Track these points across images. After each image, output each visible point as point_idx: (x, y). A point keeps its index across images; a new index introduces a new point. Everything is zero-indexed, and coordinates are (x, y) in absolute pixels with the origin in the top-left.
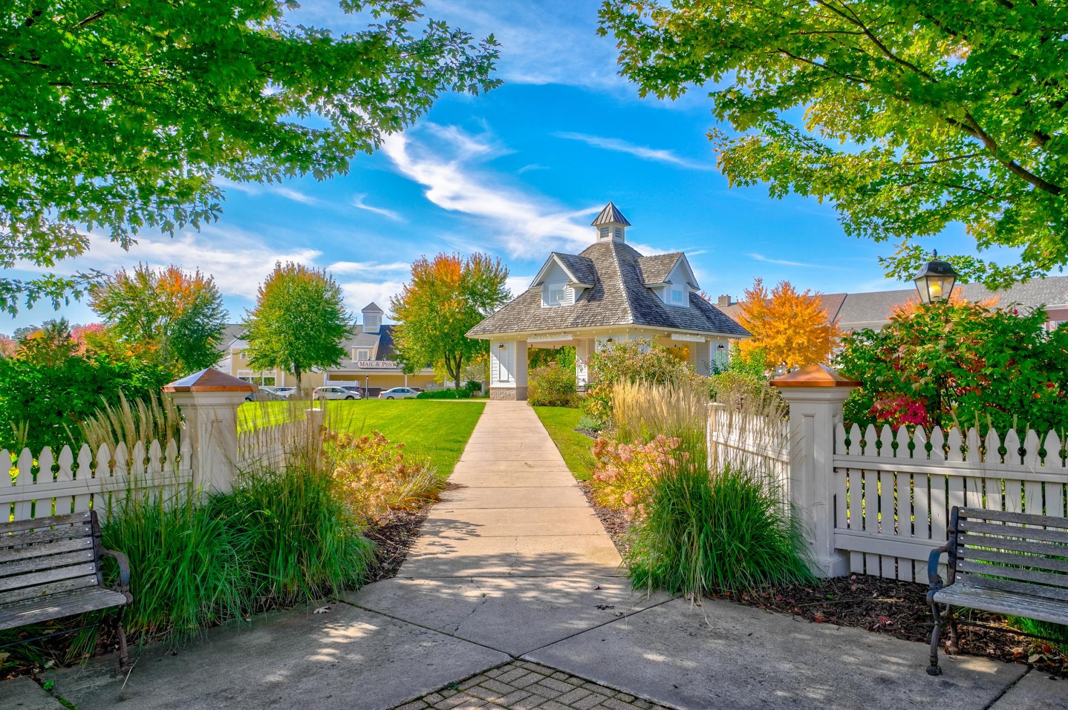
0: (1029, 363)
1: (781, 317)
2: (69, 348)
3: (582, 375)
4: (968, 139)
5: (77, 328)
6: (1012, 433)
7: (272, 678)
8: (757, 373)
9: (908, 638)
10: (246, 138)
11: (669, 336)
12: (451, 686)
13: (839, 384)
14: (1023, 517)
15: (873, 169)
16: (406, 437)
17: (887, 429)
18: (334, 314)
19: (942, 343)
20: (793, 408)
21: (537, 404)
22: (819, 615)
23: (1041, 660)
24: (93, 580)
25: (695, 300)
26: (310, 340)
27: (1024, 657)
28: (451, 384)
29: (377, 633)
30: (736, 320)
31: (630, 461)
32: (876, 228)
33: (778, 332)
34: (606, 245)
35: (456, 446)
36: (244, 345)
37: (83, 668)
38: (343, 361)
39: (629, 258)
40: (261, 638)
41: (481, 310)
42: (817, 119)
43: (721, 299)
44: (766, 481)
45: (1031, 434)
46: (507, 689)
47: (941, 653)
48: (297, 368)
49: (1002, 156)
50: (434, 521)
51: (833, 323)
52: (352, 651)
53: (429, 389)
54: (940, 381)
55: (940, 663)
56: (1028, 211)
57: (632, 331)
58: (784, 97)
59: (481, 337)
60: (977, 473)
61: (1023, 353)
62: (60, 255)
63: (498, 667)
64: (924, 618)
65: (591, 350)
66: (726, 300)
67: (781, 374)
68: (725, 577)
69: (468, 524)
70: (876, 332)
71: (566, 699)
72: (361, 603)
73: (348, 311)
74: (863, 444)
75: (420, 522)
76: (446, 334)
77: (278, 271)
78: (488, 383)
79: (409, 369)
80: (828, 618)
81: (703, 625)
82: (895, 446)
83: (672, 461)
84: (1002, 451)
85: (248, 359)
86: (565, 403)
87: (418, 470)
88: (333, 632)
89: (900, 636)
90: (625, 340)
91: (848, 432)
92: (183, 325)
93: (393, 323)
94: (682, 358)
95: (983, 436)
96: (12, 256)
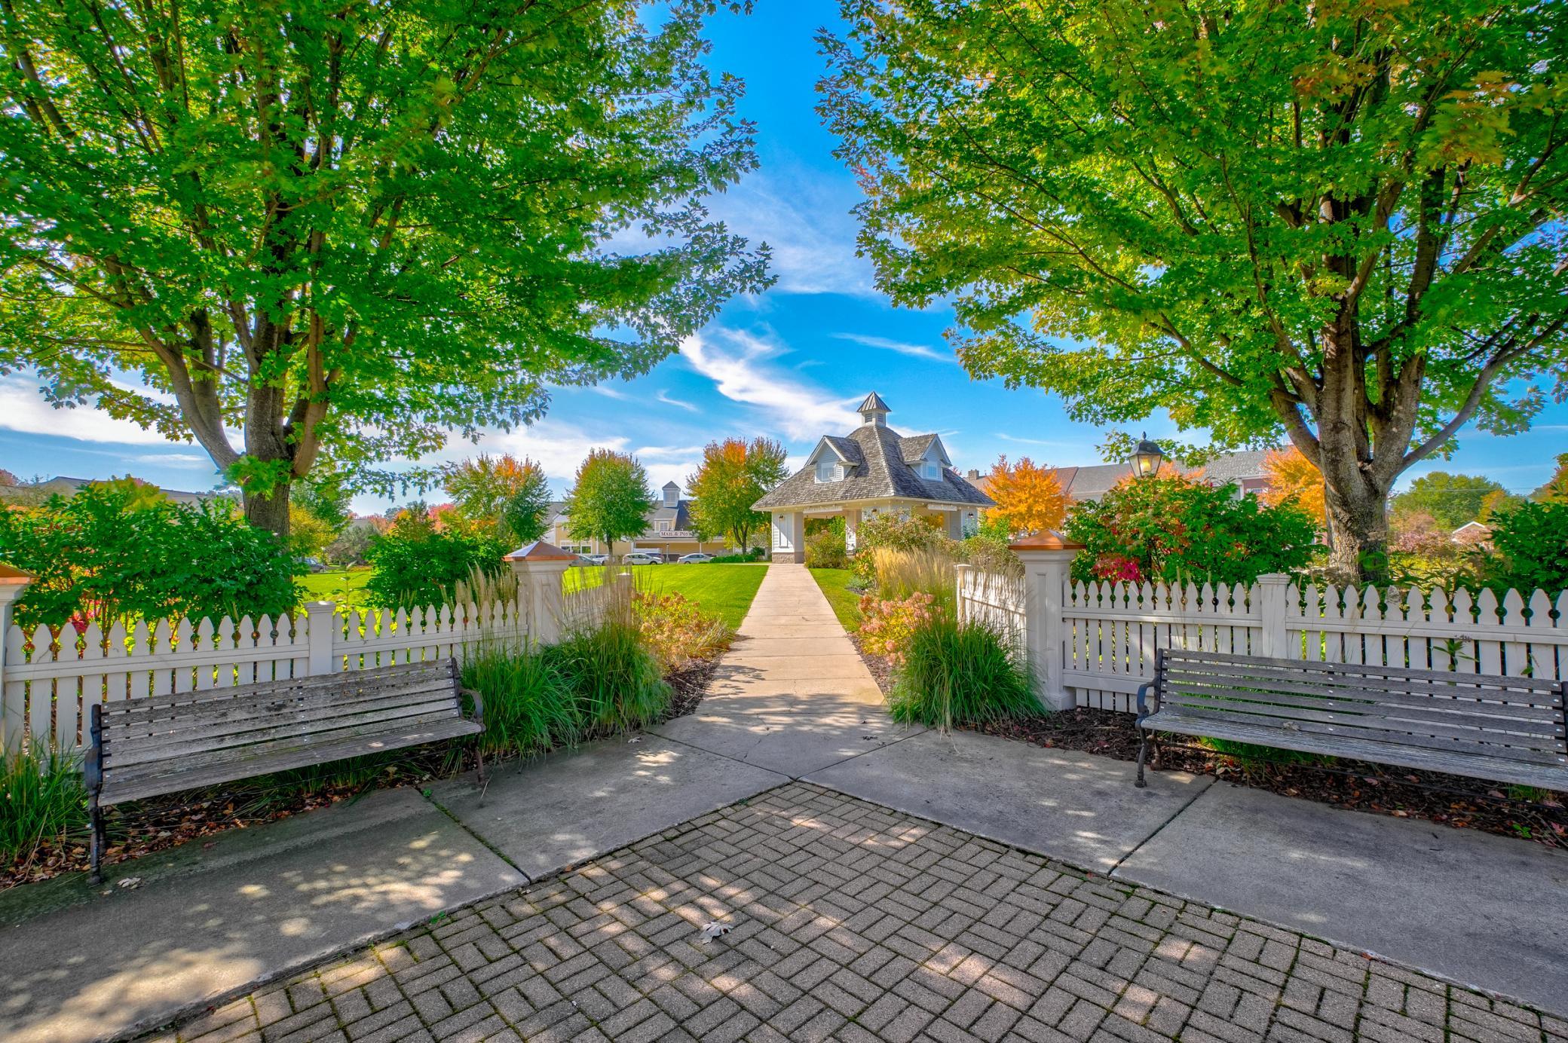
0: (1220, 528)
1: (1022, 488)
2: (428, 525)
3: (851, 541)
4: (1169, 339)
5: (433, 507)
6: (1207, 586)
7: (599, 794)
8: (1001, 537)
9: (1121, 759)
10: (567, 350)
11: (926, 506)
12: (741, 802)
13: (1066, 547)
14: (1216, 656)
15: (1091, 364)
16: (701, 596)
17: (1106, 585)
18: (640, 493)
19: (1150, 511)
20: (1028, 567)
21: (812, 566)
22: (1049, 741)
23: (1226, 772)
24: (456, 713)
25: (949, 475)
26: (620, 514)
27: (1213, 770)
28: (739, 550)
29: (679, 759)
30: (984, 491)
31: (891, 615)
32: (1096, 414)
33: (1020, 501)
34: (870, 429)
35: (743, 604)
36: (565, 519)
37: (450, 782)
38: (647, 532)
39: (890, 439)
40: (587, 762)
41: (763, 487)
42: (1042, 322)
43: (971, 473)
44: (1006, 630)
45: (1222, 586)
46: (789, 804)
47: (1147, 770)
48: (609, 537)
49: (1195, 354)
50: (725, 667)
51: (1067, 493)
52: (662, 774)
53: (720, 554)
54: (1151, 543)
55: (1145, 778)
56: (1218, 399)
57: (894, 503)
58: (1014, 305)
59: (763, 509)
60: (1179, 620)
61: (1217, 519)
62: (425, 449)
63: (780, 787)
64: (1135, 742)
65: (859, 520)
66: (975, 474)
67: (1023, 538)
68: (971, 712)
69: (754, 670)
70: (1098, 501)
71: (836, 813)
72: (667, 735)
73: (651, 489)
74: (1087, 597)
75: (713, 668)
76: (735, 508)
77: (592, 456)
78: (770, 548)
79: (703, 538)
80: (1057, 744)
81: (952, 751)
82: (1113, 598)
83: (926, 615)
84: (1200, 602)
85: (568, 532)
86: (837, 566)
87: (711, 625)
88: (645, 758)
89: (1115, 757)
90: (888, 511)
91: (1074, 587)
92: (516, 503)
93: (689, 498)
94: (937, 525)
95: (1184, 590)
96: (389, 453)
